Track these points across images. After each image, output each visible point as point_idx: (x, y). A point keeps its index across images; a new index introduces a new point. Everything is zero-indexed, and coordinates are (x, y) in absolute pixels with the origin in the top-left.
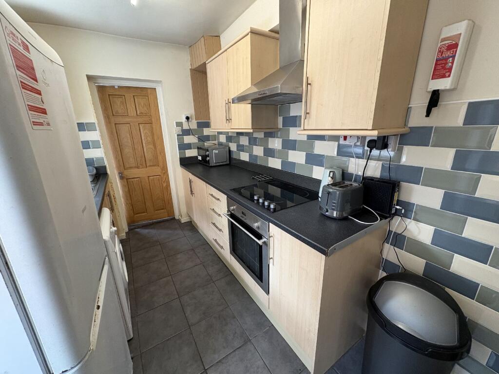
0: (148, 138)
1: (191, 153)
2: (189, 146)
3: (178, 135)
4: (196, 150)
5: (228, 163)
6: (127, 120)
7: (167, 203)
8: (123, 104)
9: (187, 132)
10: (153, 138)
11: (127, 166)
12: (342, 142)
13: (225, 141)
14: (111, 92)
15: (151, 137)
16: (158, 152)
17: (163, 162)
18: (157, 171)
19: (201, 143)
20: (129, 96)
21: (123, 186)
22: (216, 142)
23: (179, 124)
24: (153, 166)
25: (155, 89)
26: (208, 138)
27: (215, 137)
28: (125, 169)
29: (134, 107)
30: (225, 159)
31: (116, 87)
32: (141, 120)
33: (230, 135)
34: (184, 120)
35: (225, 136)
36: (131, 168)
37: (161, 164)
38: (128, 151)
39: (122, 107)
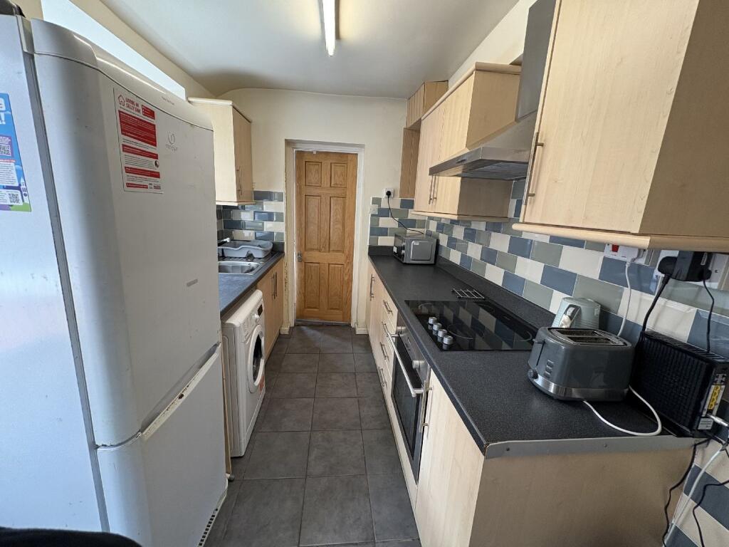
0: (338, 216)
1: (385, 241)
2: (384, 232)
3: (372, 215)
4: (393, 238)
5: (433, 262)
6: (318, 191)
7: (344, 303)
8: (318, 173)
9: (384, 213)
10: (344, 216)
11: (309, 246)
12: (608, 253)
13: (435, 230)
14: (307, 158)
15: (341, 215)
16: (346, 235)
17: (350, 248)
18: (341, 258)
19: (402, 229)
20: (326, 164)
21: (300, 270)
22: (424, 230)
23: (377, 201)
24: (338, 251)
25: (357, 154)
26: (413, 223)
27: (423, 224)
28: (305, 250)
29: (329, 176)
30: (428, 256)
31: (315, 153)
32: (333, 192)
33: (443, 221)
34: (384, 195)
35: (436, 222)
36: (312, 250)
37: (347, 252)
38: (313, 228)
39: (317, 176)
